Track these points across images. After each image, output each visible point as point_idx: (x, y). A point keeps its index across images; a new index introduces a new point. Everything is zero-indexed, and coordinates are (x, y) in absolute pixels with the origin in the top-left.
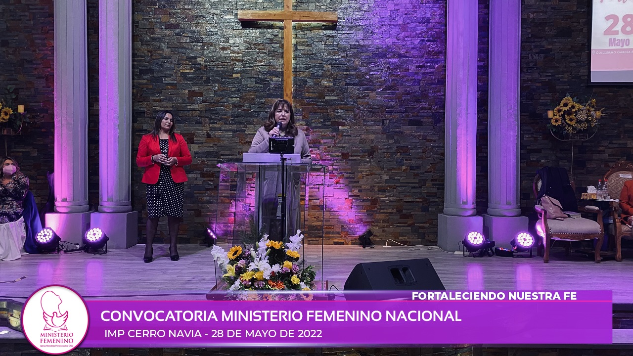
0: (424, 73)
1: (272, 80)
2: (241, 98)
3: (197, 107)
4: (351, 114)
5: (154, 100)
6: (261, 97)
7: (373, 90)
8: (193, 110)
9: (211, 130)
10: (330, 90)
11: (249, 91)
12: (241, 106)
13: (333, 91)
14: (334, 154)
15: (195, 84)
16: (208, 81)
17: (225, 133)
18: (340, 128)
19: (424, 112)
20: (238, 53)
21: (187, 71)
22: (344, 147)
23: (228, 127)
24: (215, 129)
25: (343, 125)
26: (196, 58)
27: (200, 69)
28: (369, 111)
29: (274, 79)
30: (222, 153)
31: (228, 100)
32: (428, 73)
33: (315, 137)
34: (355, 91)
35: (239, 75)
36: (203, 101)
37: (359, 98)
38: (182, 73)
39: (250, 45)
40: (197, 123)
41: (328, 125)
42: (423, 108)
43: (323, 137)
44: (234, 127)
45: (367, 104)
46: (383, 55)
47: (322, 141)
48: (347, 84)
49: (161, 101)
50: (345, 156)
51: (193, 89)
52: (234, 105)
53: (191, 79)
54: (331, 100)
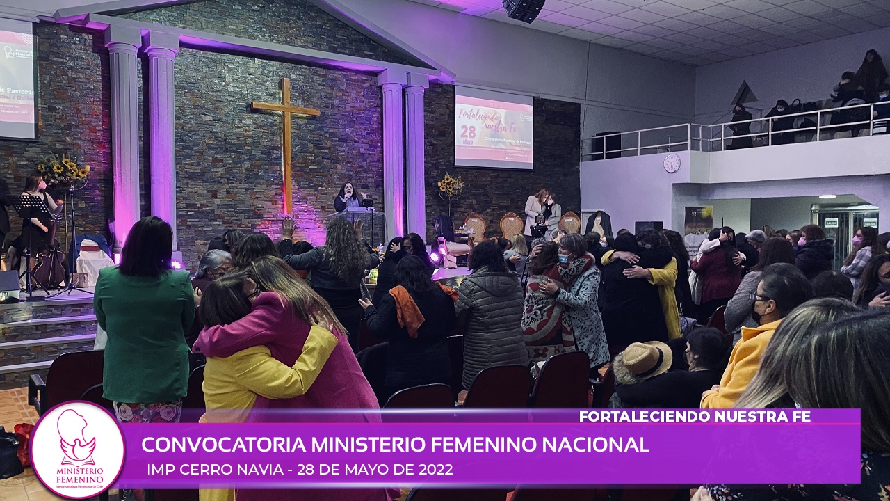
0: (370, 154)
1: (273, 152)
2: (251, 164)
3: (219, 170)
4: (325, 179)
5: (186, 164)
6: (266, 165)
7: (339, 164)
8: (217, 172)
9: (230, 188)
10: (312, 162)
11: (257, 160)
12: (251, 171)
13: (314, 162)
14: (316, 207)
15: (218, 153)
16: (227, 151)
17: (241, 191)
18: (320, 188)
19: (370, 180)
20: (249, 131)
21: (211, 142)
22: (322, 202)
23: (242, 186)
24: (233, 187)
25: (322, 187)
26: (217, 132)
27: (220, 141)
28: (338, 178)
29: (275, 152)
30: (238, 205)
31: (241, 166)
32: (371, 154)
33: (304, 195)
34: (327, 163)
35: (249, 148)
36: (224, 166)
37: (332, 168)
38: (207, 144)
39: (258, 126)
40: (219, 182)
41: (312, 186)
42: (369, 177)
43: (309, 195)
44: (247, 186)
45: (337, 173)
46: (344, 140)
47: (308, 198)
48: (323, 158)
49: (191, 164)
50: (323, 208)
51: (216, 156)
52: (247, 170)
53: (213, 149)
54: (313, 169)
